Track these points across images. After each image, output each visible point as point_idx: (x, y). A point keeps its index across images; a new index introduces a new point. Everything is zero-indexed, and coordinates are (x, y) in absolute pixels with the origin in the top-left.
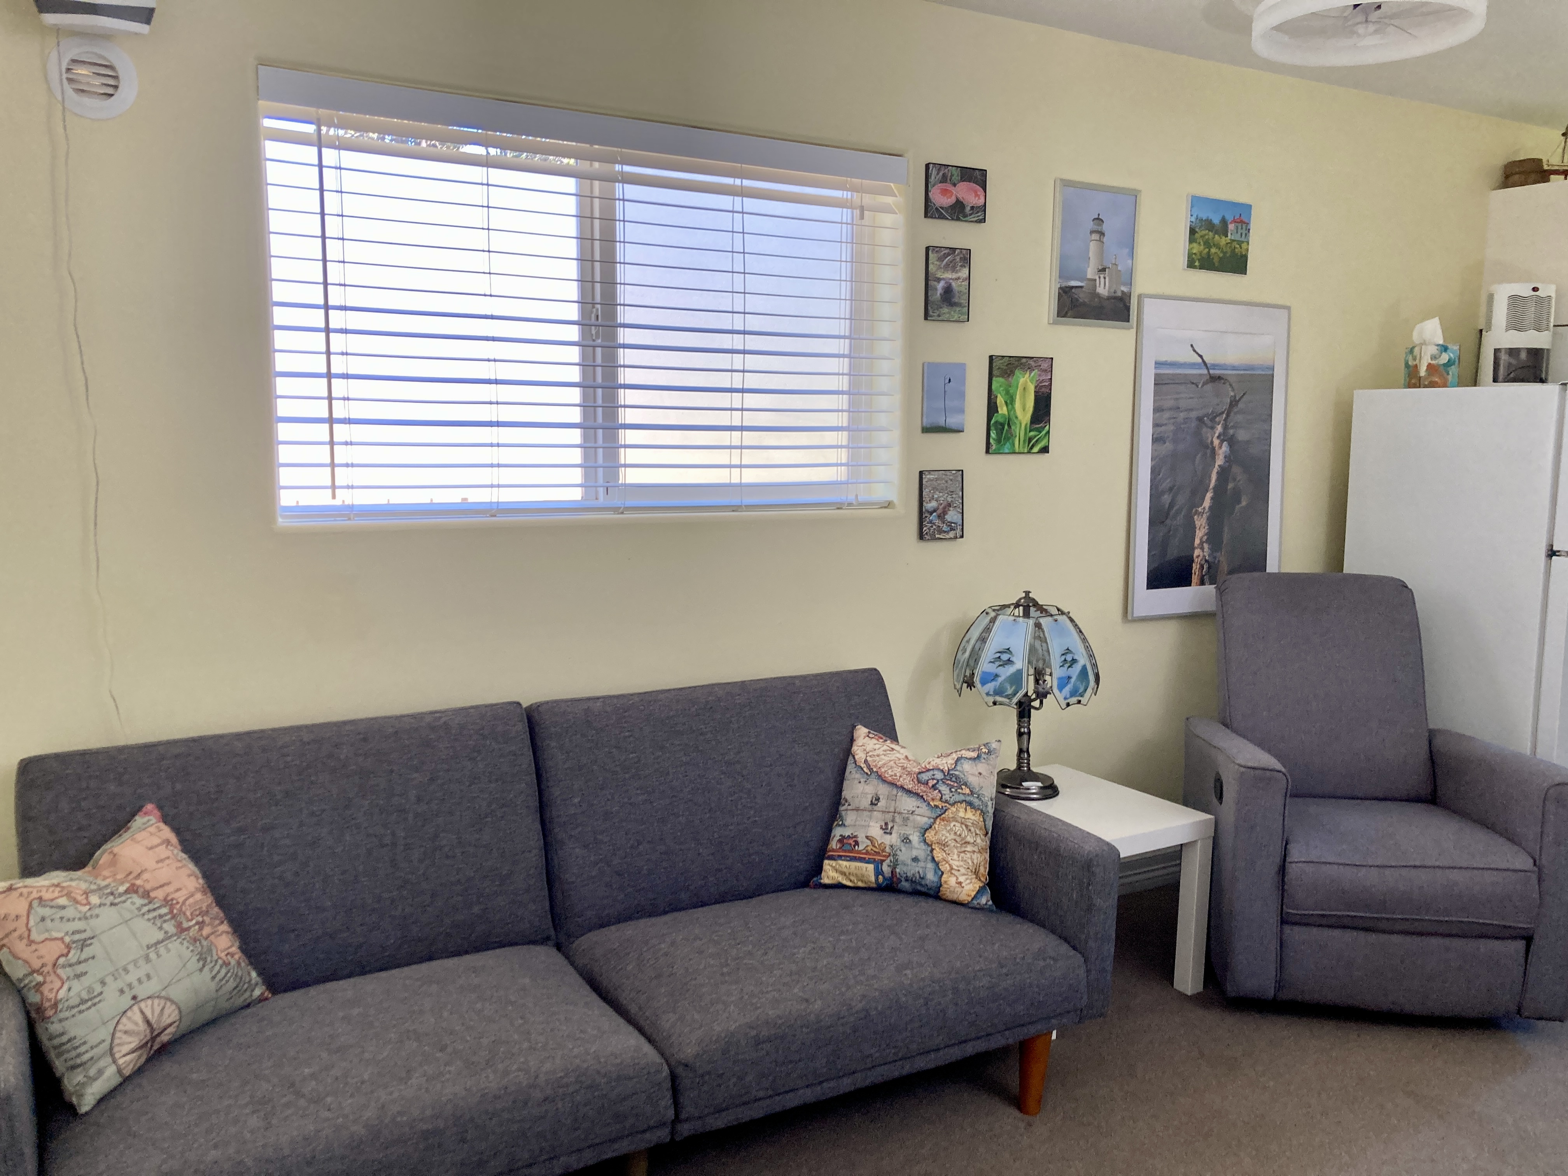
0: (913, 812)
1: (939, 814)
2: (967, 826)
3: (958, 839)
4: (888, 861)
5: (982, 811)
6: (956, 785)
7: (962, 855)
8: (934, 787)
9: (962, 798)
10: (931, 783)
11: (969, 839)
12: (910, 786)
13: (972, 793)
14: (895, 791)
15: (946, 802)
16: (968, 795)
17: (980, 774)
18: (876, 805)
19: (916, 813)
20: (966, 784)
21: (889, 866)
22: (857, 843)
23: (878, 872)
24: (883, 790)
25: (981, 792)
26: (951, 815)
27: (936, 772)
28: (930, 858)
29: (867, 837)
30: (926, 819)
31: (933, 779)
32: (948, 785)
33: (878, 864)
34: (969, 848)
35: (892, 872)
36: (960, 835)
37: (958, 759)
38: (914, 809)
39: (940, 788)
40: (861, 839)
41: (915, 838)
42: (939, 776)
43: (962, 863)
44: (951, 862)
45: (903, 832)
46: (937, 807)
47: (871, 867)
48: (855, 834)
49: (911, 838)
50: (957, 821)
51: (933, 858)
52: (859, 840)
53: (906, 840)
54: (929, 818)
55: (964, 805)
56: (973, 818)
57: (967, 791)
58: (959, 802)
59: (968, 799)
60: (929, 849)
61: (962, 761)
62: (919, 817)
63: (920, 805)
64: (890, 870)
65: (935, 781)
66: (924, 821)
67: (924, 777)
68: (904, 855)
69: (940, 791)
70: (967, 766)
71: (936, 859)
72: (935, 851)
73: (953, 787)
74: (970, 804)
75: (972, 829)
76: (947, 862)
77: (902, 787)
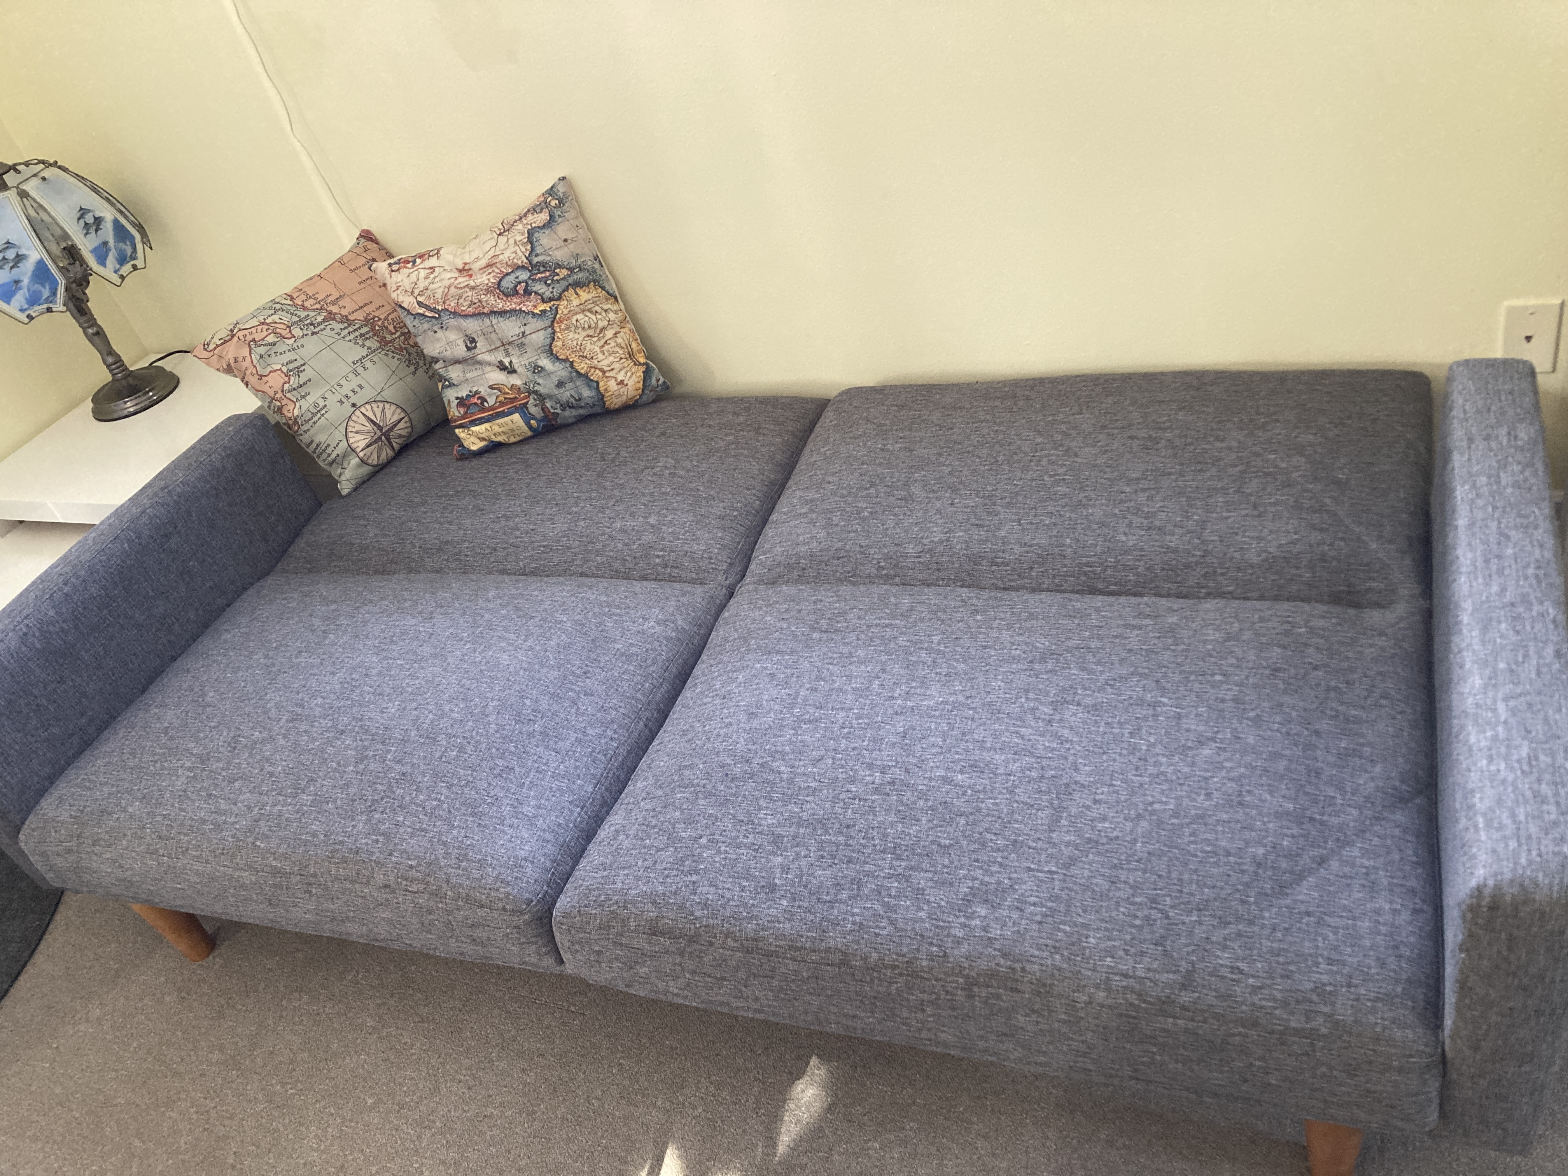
0: (523, 333)
1: (552, 319)
3: (591, 332)
4: (532, 401)
5: (594, 281)
8: (527, 292)
9: (564, 284)
10: (521, 289)
11: (601, 324)
12: (500, 306)
13: (571, 270)
14: (487, 321)
15: (551, 299)
16: (569, 276)
17: (566, 240)
18: (475, 347)
19: (527, 332)
20: (559, 266)
21: (536, 406)
22: (483, 400)
23: (527, 417)
24: (472, 326)
26: (566, 312)
27: (518, 273)
29: (491, 387)
30: (542, 333)
31: (520, 283)
33: (523, 409)
34: (609, 334)
35: (543, 409)
37: (531, 233)
38: (522, 329)
39: (534, 289)
40: (484, 391)
41: (545, 362)
42: (524, 275)
43: (611, 359)
44: (600, 365)
45: (527, 362)
46: (544, 312)
47: (516, 417)
48: (475, 389)
49: (540, 363)
50: (577, 313)
51: (577, 372)
52: (483, 394)
54: (545, 329)
55: (571, 291)
57: (565, 272)
60: (568, 365)
62: (534, 336)
64: (538, 409)
65: (523, 284)
68: (546, 386)
69: (536, 293)
71: (582, 371)
72: (575, 364)
74: (577, 285)
75: (597, 308)
76: (596, 368)
77: (493, 313)
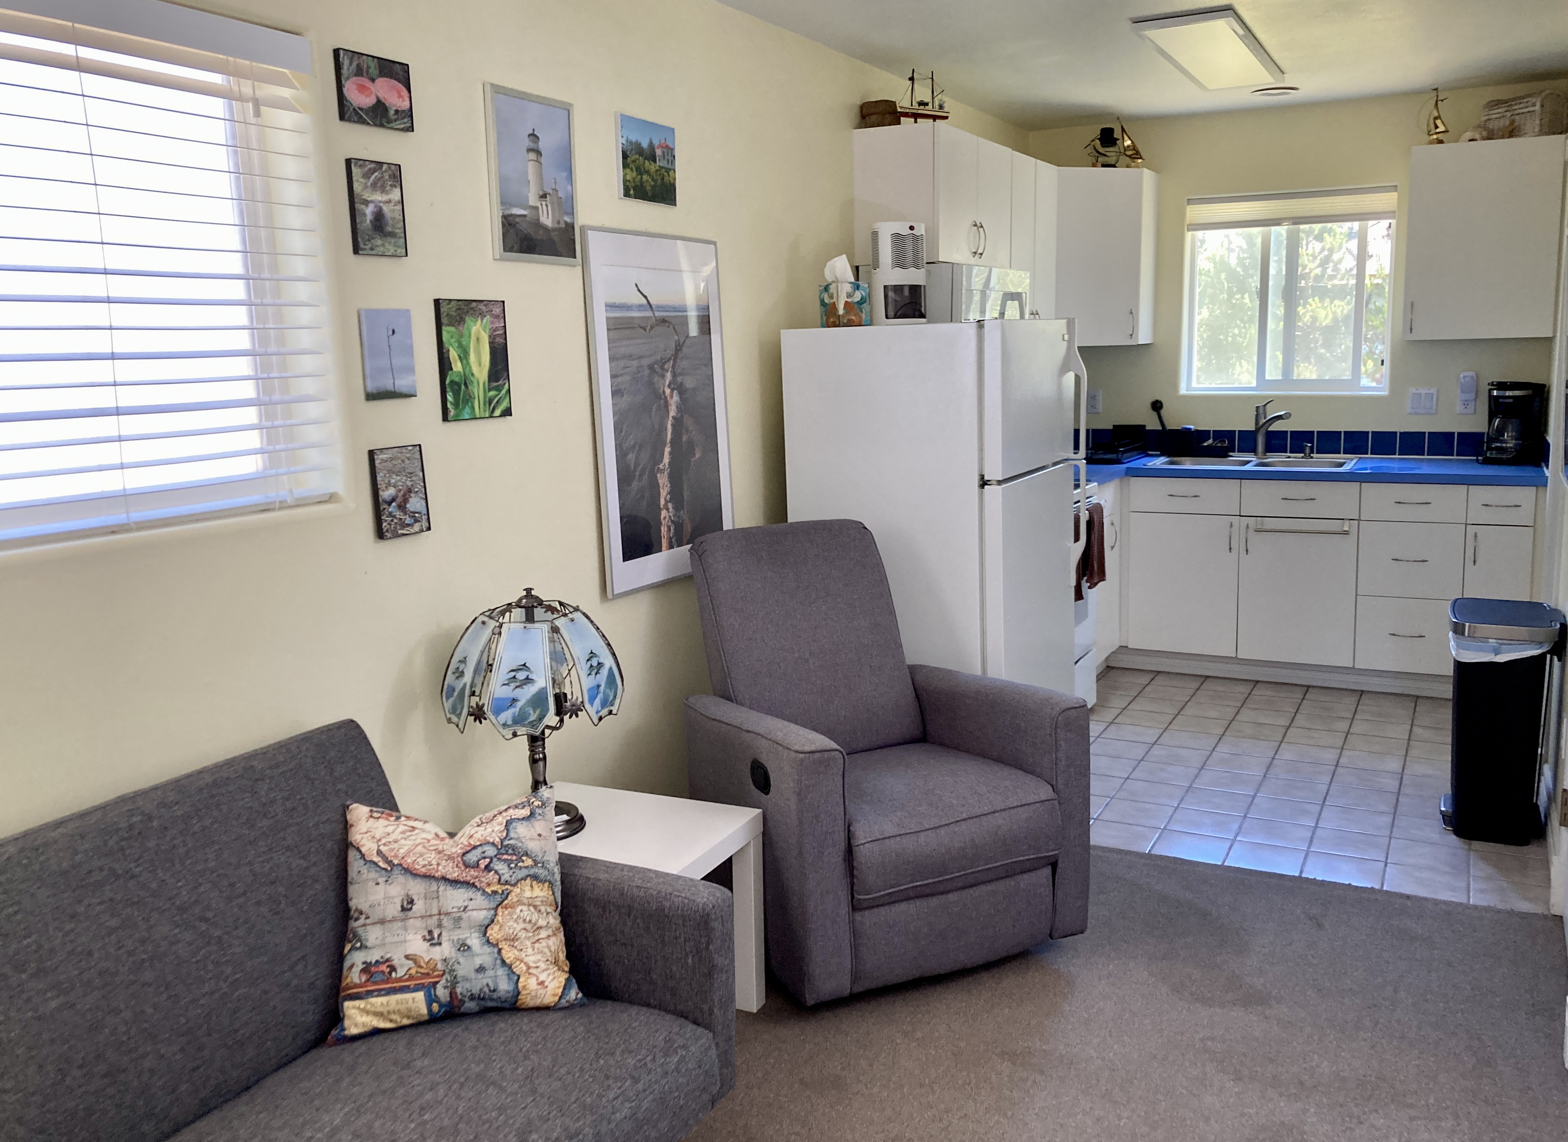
0: (466, 907)
1: (500, 900)
2: (535, 907)
3: (528, 926)
4: (443, 982)
5: (550, 882)
6: (514, 858)
7: (537, 945)
8: (488, 868)
9: (525, 872)
10: (483, 864)
11: (542, 922)
12: (456, 875)
13: (536, 863)
14: (434, 886)
15: (507, 883)
16: (532, 867)
17: (540, 835)
18: (410, 909)
19: (469, 908)
20: (526, 854)
21: (445, 987)
22: (393, 969)
23: (431, 999)
24: (417, 888)
25: (544, 859)
26: (515, 899)
27: (486, 848)
28: (499, 962)
29: (407, 957)
30: (485, 912)
31: (484, 858)
32: (505, 860)
33: (429, 989)
34: (543, 934)
35: (451, 994)
36: (530, 921)
37: (508, 823)
38: (466, 904)
39: (496, 868)
40: (398, 959)
41: (475, 941)
42: (491, 851)
43: (539, 957)
44: (526, 959)
45: (456, 938)
46: (495, 893)
47: (420, 996)
48: (388, 956)
49: (469, 942)
50: (524, 904)
51: (503, 962)
52: (395, 963)
53: (463, 947)
54: (489, 909)
55: (528, 881)
56: (542, 894)
57: (529, 862)
58: (522, 879)
59: (532, 872)
60: (496, 950)
61: (514, 824)
62: (475, 913)
63: (473, 896)
64: (447, 992)
65: (488, 860)
66: (482, 916)
67: (472, 857)
68: (465, 968)
69: (496, 872)
70: (522, 831)
71: (508, 961)
72: (503, 951)
73: (511, 861)
74: (535, 878)
75: (543, 909)
76: (522, 961)
77: (444, 879)
